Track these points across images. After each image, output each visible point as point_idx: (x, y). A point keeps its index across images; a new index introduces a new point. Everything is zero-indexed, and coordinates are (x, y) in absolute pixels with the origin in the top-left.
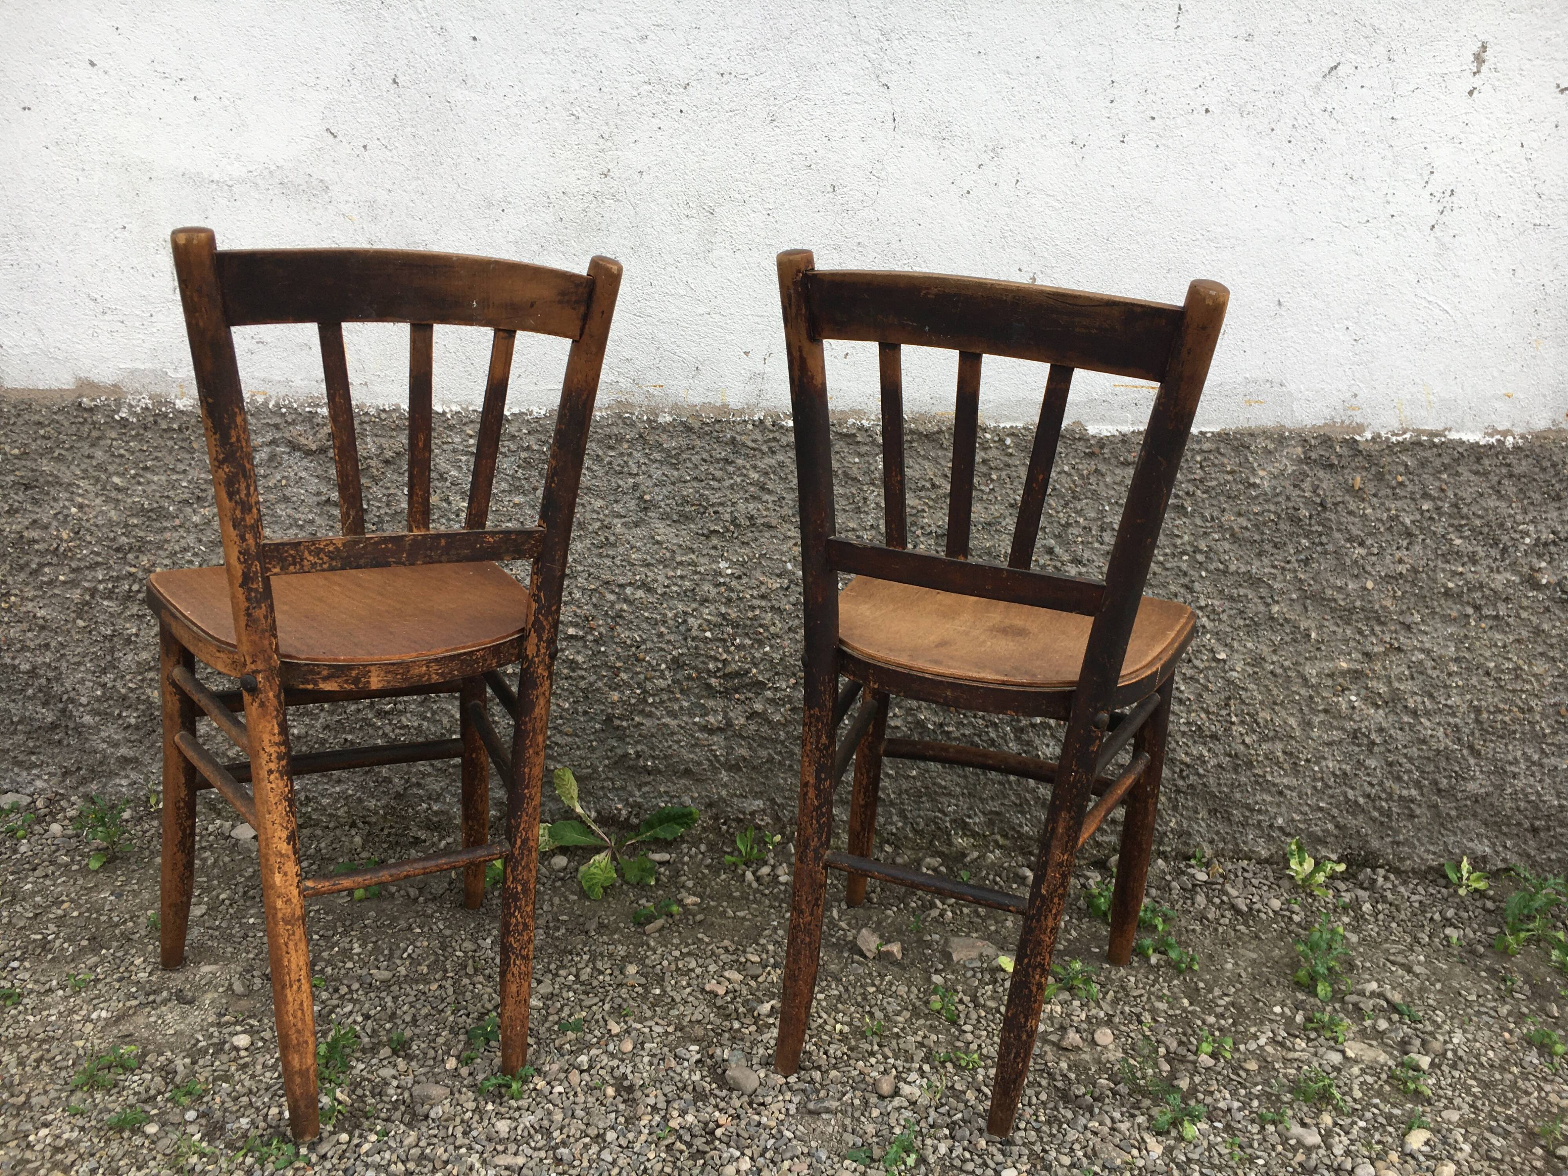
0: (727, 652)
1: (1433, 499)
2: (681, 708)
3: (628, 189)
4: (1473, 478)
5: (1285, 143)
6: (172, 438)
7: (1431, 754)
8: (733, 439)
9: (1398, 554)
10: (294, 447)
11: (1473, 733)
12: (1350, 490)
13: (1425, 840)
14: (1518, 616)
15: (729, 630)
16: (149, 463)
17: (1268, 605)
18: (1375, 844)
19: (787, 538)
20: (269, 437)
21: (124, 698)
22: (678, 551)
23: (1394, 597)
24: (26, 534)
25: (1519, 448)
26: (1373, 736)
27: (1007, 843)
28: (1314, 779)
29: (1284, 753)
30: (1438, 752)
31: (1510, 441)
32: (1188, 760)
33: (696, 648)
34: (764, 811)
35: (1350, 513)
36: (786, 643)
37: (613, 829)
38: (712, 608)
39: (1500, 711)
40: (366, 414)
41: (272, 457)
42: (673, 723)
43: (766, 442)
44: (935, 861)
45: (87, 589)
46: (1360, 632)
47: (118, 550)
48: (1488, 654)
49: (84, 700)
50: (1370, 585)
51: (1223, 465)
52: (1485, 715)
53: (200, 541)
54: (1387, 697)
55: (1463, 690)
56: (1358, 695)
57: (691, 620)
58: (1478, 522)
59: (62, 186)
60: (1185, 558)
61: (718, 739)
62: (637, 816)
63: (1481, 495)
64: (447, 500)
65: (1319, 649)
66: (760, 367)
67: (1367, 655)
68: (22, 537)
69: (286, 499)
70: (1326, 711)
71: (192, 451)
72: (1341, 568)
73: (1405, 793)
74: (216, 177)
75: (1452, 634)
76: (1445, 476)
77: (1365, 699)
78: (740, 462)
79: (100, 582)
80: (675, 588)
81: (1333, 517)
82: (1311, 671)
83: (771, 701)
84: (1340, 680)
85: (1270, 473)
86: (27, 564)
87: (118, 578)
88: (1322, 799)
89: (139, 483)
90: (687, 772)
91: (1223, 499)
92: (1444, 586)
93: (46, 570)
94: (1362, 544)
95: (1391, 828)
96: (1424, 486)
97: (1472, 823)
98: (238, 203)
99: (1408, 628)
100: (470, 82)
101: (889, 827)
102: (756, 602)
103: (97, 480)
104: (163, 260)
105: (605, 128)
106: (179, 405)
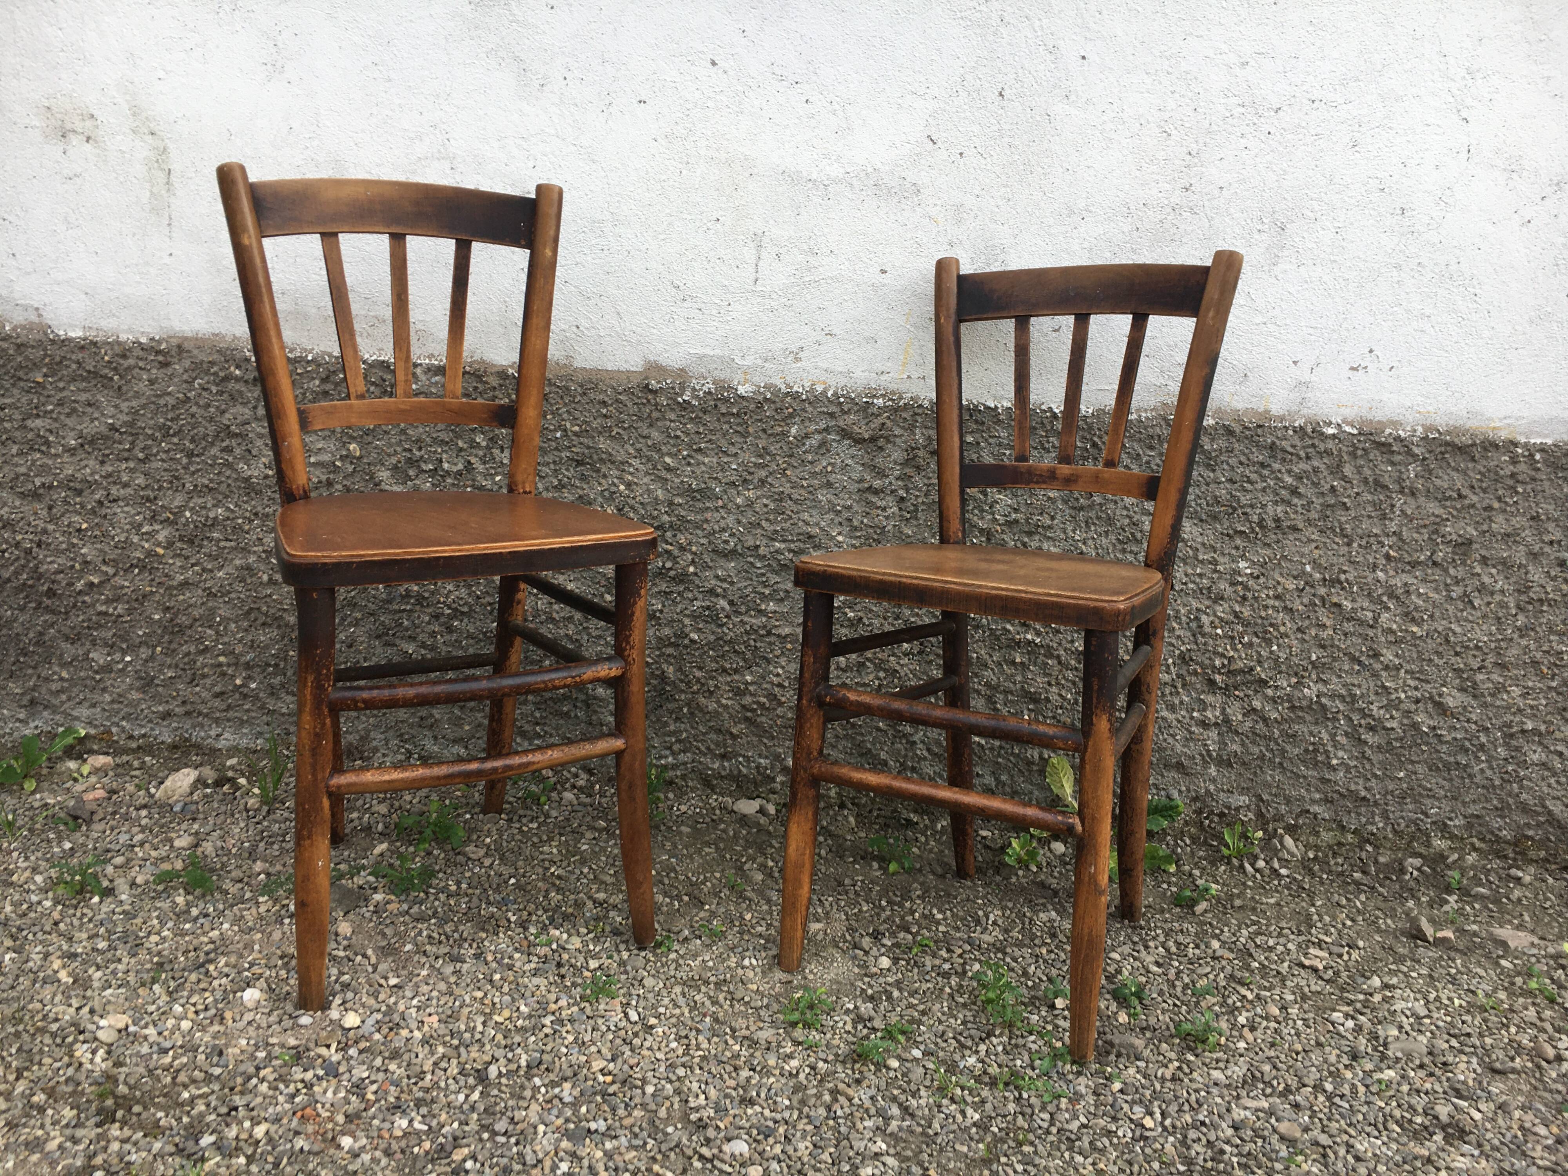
0: (1236, 650)
2: (1181, 702)
3: (1207, 203)
6: (729, 422)
8: (1273, 443)
10: (845, 434)
15: (1240, 628)
16: (703, 445)
19: (1310, 541)
20: (822, 425)
22: (1202, 549)
27: (1483, 845)
33: (1205, 644)
34: (1248, 806)
36: (1295, 642)
38: (1226, 606)
40: (921, 406)
41: (823, 444)
42: (1171, 717)
43: (1304, 447)
44: (1418, 862)
53: (739, 522)
57: (1204, 618)
59: (664, 177)
61: (1213, 734)
66: (1307, 377)
69: (829, 485)
71: (745, 435)
74: (814, 176)
78: (1276, 466)
80: (1191, 586)
83: (1274, 700)
89: (689, 464)
90: (1179, 766)
98: (830, 202)
100: (1073, 98)
101: (1369, 827)
102: (1271, 602)
103: (649, 459)
104: (750, 253)
105: (1194, 146)
106: (741, 390)
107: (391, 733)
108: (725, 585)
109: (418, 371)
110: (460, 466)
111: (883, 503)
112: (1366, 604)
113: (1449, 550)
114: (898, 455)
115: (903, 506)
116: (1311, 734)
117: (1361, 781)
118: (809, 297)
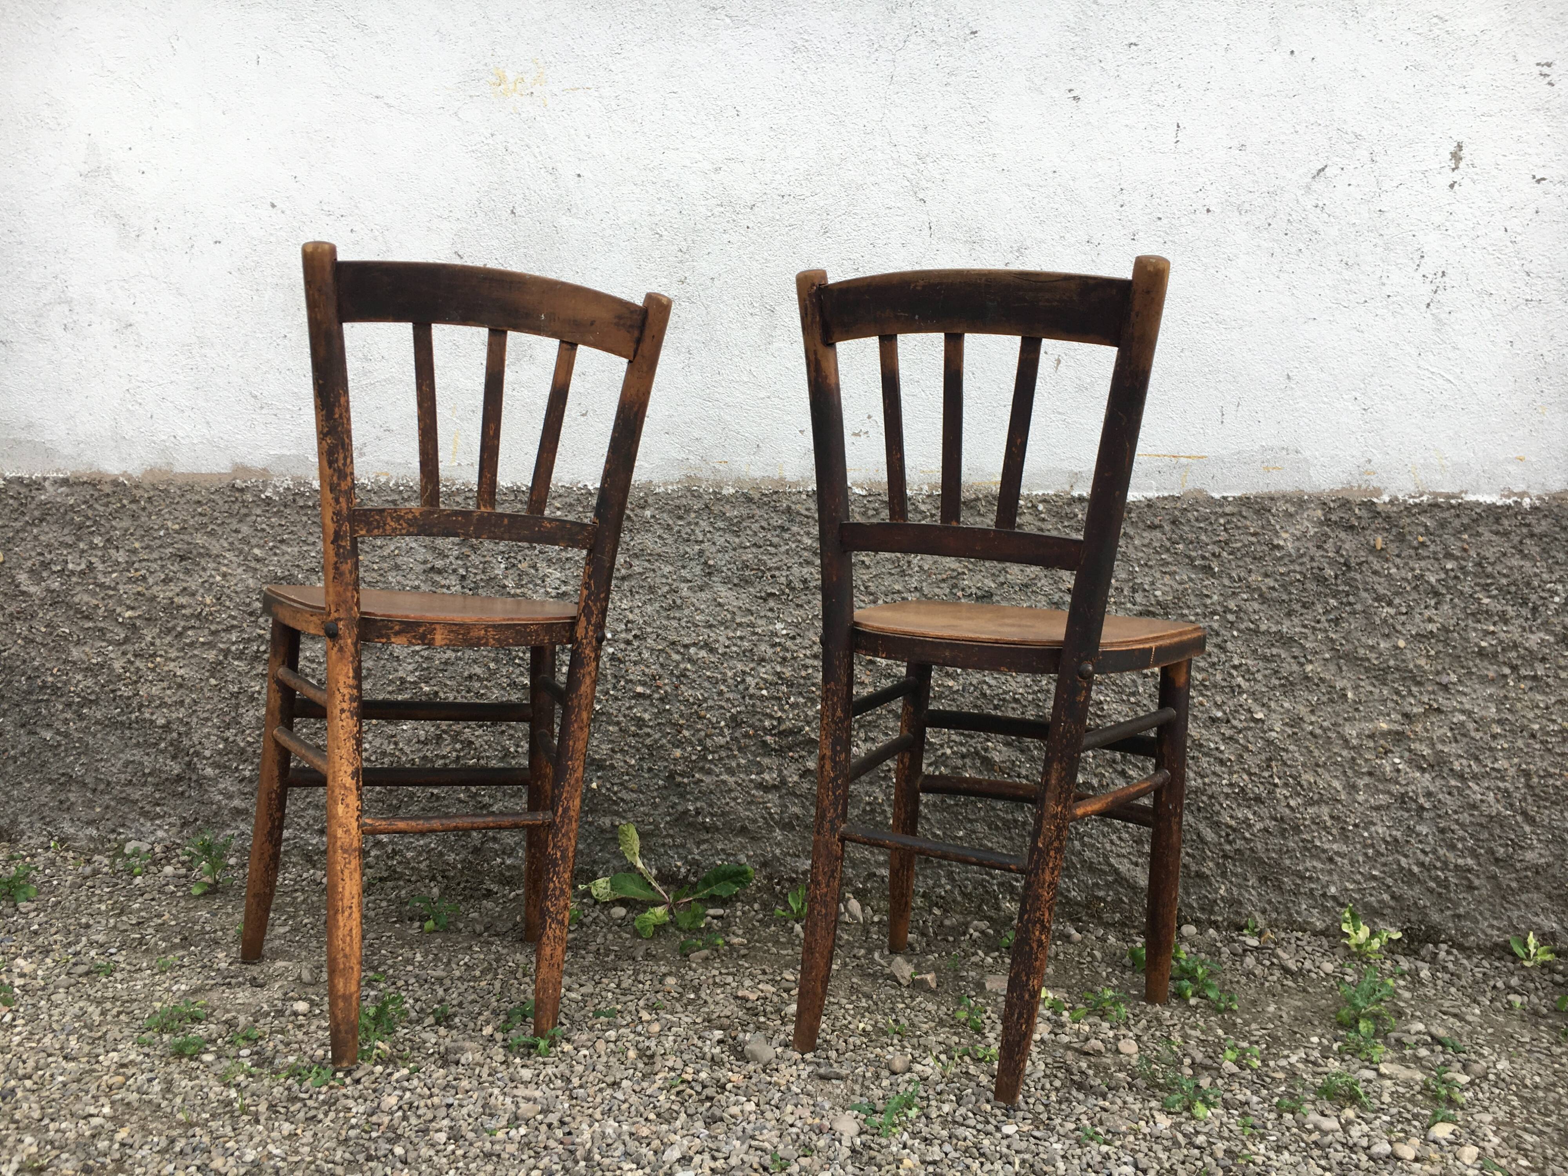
0: (783, 711)
1: (1456, 559)
2: (738, 765)
3: (701, 291)
4: (1494, 538)
5: (1282, 235)
6: (306, 514)
7: (1484, 821)
8: (789, 508)
9: (1427, 613)
11: (1525, 799)
12: (1373, 550)
13: (1487, 914)
14: (1557, 677)
15: (784, 688)
16: (285, 537)
17: (1302, 665)
18: (1435, 917)
21: (243, 751)
22: (738, 613)
23: (1428, 657)
24: (176, 600)
25: (1537, 508)
26: (1422, 800)
28: (1365, 846)
29: (1332, 817)
30: (1491, 817)
31: (1526, 502)
32: (1233, 823)
33: (753, 705)
35: (1375, 573)
37: (672, 887)
38: (769, 667)
39: (1551, 776)
40: (469, 490)
42: (731, 780)
44: (984, 925)
45: (221, 650)
46: (1398, 693)
47: (251, 614)
48: (1531, 715)
49: (207, 753)
50: (1401, 643)
51: (1247, 527)
52: (1535, 780)
54: (1431, 759)
55: (1510, 753)
56: (1401, 757)
57: (749, 679)
58: (1504, 581)
59: (238, 304)
60: (1216, 617)
61: (773, 797)
62: (695, 874)
63: (1504, 554)
64: (534, 567)
65: (1357, 710)
67: (1406, 715)
68: (172, 603)
69: (397, 567)
70: (1370, 774)
72: (1371, 628)
73: (1460, 861)
75: (1491, 695)
76: (1466, 536)
77: (1410, 762)
78: (795, 529)
79: (234, 643)
80: (734, 649)
81: (1358, 577)
82: (1350, 731)
84: (1382, 742)
85: (1293, 535)
86: (174, 628)
87: (249, 640)
88: (1375, 868)
89: (275, 554)
90: (743, 830)
91: (1248, 560)
92: (1477, 645)
93: (190, 633)
94: (1390, 604)
95: (1450, 900)
96: (1446, 547)
97: (1535, 896)
99: (1445, 687)
100: (574, 210)
101: (937, 890)
102: (809, 662)
103: (241, 552)
107: (35, 817)
108: (314, 666)
109: (47, 484)
110: (83, 566)
111: (447, 582)
116: (867, 794)
118: (366, 398)
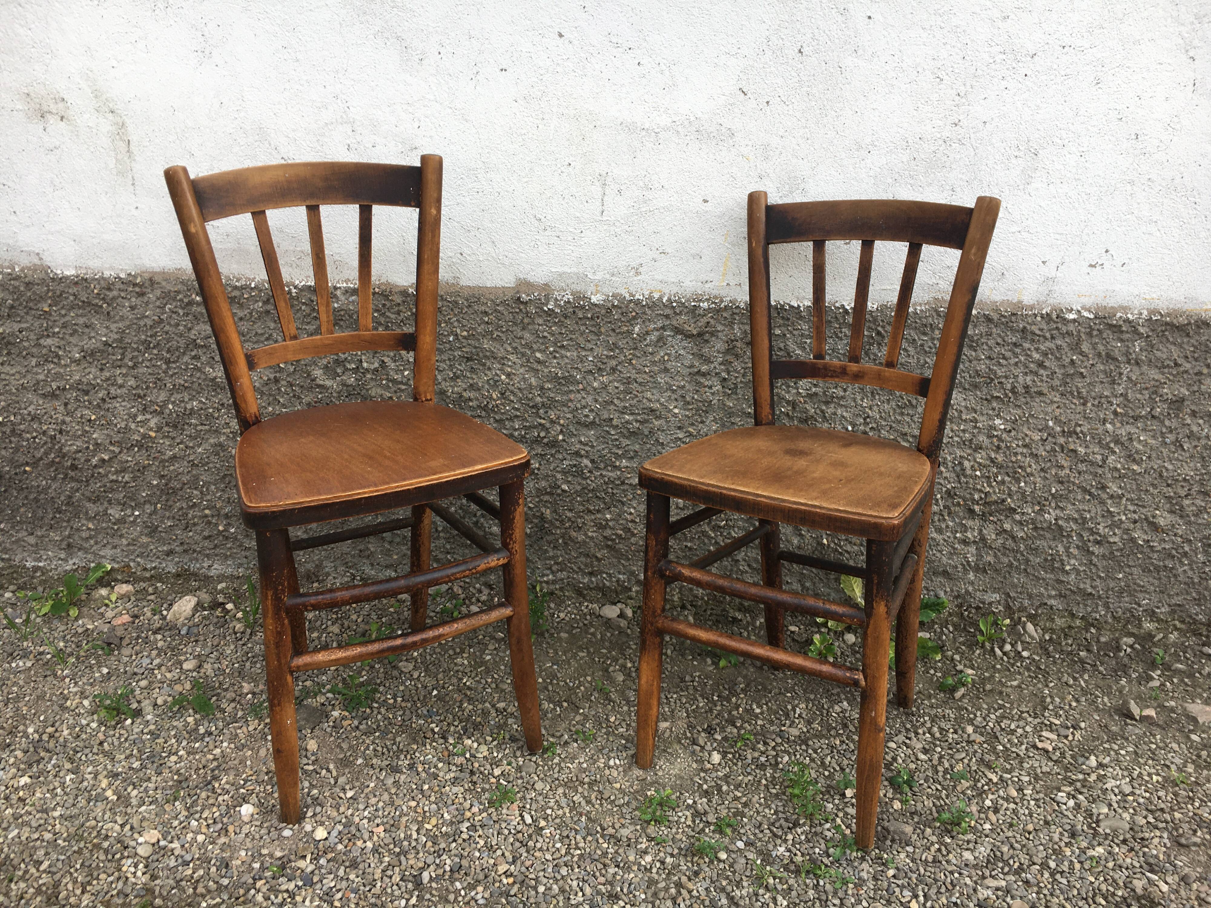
0: (990, 486)
2: (947, 527)
3: (972, 136)
6: (585, 325)
8: (1025, 328)
10: (678, 331)
15: (995, 470)
16: (565, 343)
19: (1052, 402)
20: (659, 324)
22: (965, 411)
24: (464, 394)
27: (1183, 626)
33: (967, 483)
34: (999, 602)
36: (1039, 480)
38: (984, 453)
40: (738, 307)
41: (660, 339)
42: (938, 537)
43: (1050, 330)
44: (1130, 640)
47: (533, 407)
53: (596, 401)
57: (967, 464)
59: (523, 132)
61: (973, 549)
66: (1053, 273)
68: (461, 396)
69: (666, 370)
71: (598, 334)
74: (646, 127)
78: (1027, 345)
79: (516, 430)
80: (956, 439)
83: (1020, 523)
87: (530, 427)
89: (555, 357)
90: (945, 574)
98: (661, 147)
100: (860, 52)
101: (1094, 615)
102: (1020, 450)
103: (523, 355)
104: (596, 190)
105: (962, 88)
106: (594, 299)
107: (338, 562)
108: (587, 448)
109: (338, 293)
110: (376, 365)
111: (709, 383)
112: (1096, 450)
113: (1166, 406)
114: (720, 345)
115: (725, 384)
116: (1050, 547)
117: (1088, 581)
118: (645, 224)
